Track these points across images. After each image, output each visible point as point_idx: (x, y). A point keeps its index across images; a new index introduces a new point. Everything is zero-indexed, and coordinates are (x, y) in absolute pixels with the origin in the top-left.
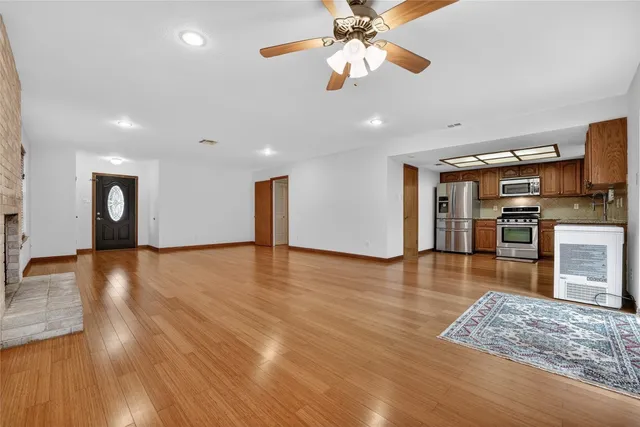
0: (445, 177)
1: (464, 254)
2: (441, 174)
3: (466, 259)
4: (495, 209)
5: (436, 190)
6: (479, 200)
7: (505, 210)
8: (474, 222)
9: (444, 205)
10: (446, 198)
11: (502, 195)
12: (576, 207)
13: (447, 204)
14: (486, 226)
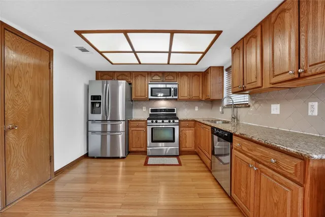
0: (101, 75)
1: (118, 158)
2: (96, 71)
3: (121, 163)
4: (144, 109)
5: (87, 89)
6: (133, 101)
7: (152, 111)
8: (128, 123)
9: (97, 105)
10: (98, 98)
11: (150, 97)
12: (197, 109)
13: (100, 103)
14: (138, 127)
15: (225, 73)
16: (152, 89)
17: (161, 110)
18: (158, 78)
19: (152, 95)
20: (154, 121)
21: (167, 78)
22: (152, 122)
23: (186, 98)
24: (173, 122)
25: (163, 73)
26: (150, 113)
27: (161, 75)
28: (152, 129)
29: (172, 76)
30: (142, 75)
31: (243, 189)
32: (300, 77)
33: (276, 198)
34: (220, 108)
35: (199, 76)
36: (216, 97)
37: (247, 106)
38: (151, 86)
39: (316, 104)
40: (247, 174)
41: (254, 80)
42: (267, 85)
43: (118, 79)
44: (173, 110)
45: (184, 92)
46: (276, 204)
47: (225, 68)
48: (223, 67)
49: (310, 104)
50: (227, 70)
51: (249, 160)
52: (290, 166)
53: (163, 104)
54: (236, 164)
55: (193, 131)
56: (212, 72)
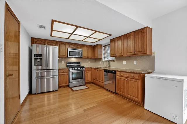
4: (63, 63)
7: (68, 63)
10: (40, 55)
14: (63, 72)
15: (103, 48)
16: (70, 52)
17: (73, 63)
18: (73, 46)
19: (69, 55)
20: (73, 69)
21: (77, 47)
22: (72, 69)
23: (86, 57)
24: (83, 69)
25: (75, 44)
26: (67, 65)
27: (74, 45)
28: (72, 73)
29: (80, 46)
30: (63, 43)
31: (122, 88)
32: (135, 54)
33: (133, 86)
34: (101, 62)
35: (91, 47)
36: (99, 57)
37: (114, 61)
38: (69, 50)
39: (136, 61)
40: (123, 82)
41: (120, 53)
42: (125, 55)
43: (48, 45)
44: (79, 63)
45: (85, 54)
46: (133, 87)
47: (103, 46)
48: (102, 45)
49: (135, 61)
50: (104, 46)
51: (124, 78)
52: (137, 76)
53: (73, 60)
54: (118, 81)
55: (90, 73)
56: (98, 47)
